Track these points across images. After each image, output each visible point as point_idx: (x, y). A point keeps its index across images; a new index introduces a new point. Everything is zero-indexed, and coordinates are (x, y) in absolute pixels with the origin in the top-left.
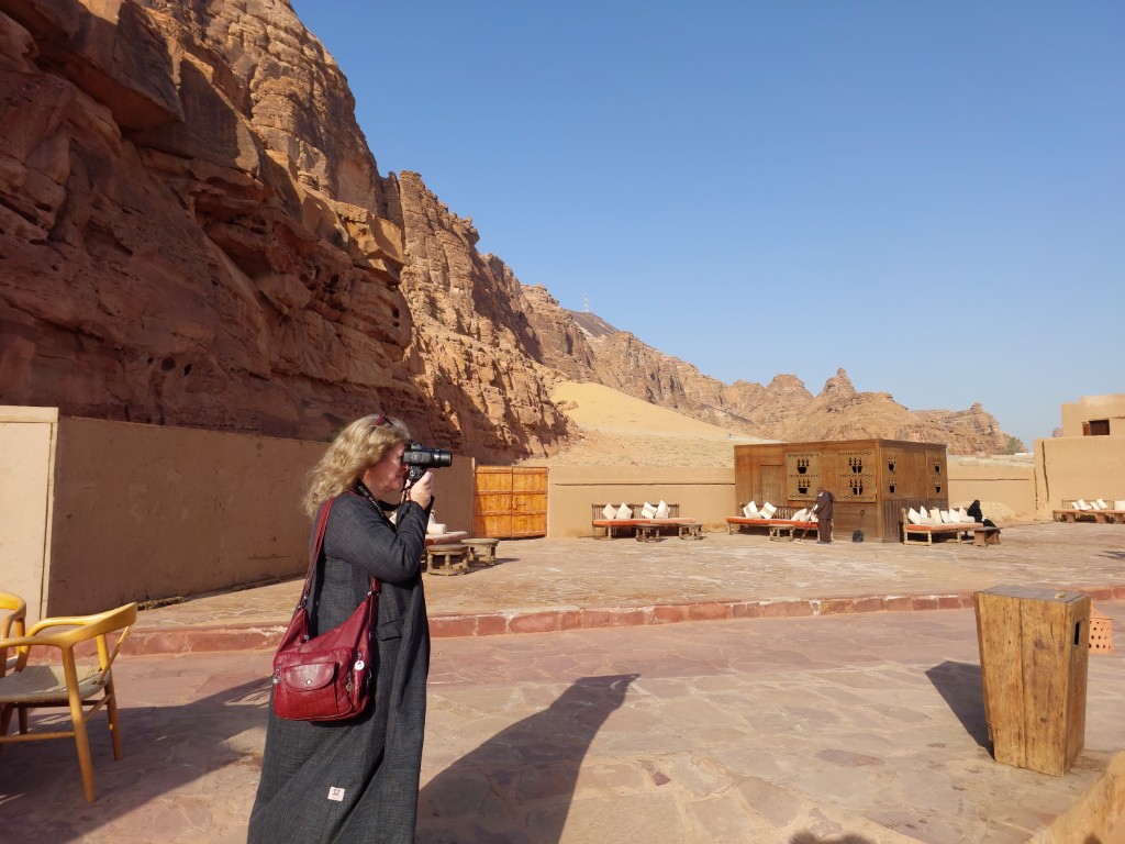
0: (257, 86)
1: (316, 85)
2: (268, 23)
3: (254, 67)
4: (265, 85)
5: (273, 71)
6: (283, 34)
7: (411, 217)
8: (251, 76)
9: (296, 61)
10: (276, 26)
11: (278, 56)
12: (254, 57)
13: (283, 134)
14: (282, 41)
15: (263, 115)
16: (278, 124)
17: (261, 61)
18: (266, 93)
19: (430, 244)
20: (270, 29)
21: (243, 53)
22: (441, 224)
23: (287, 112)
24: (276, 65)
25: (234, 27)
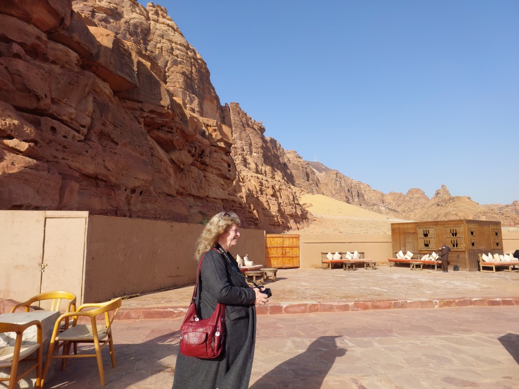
0: (168, 70)
1: (193, 68)
2: (173, 42)
3: (167, 62)
4: (172, 69)
5: (175, 63)
6: (179, 47)
7: (235, 123)
8: (166, 66)
9: (185, 58)
10: (176, 43)
11: (177, 56)
12: (167, 57)
13: (180, 90)
14: (178, 50)
15: (171, 82)
16: (178, 86)
17: (170, 59)
18: (172, 72)
19: (244, 135)
20: (173, 44)
21: (162, 56)
22: (248, 125)
23: (181, 80)
24: (176, 60)
25: (159, 45)
